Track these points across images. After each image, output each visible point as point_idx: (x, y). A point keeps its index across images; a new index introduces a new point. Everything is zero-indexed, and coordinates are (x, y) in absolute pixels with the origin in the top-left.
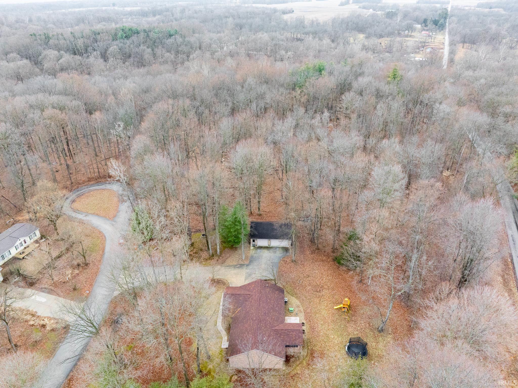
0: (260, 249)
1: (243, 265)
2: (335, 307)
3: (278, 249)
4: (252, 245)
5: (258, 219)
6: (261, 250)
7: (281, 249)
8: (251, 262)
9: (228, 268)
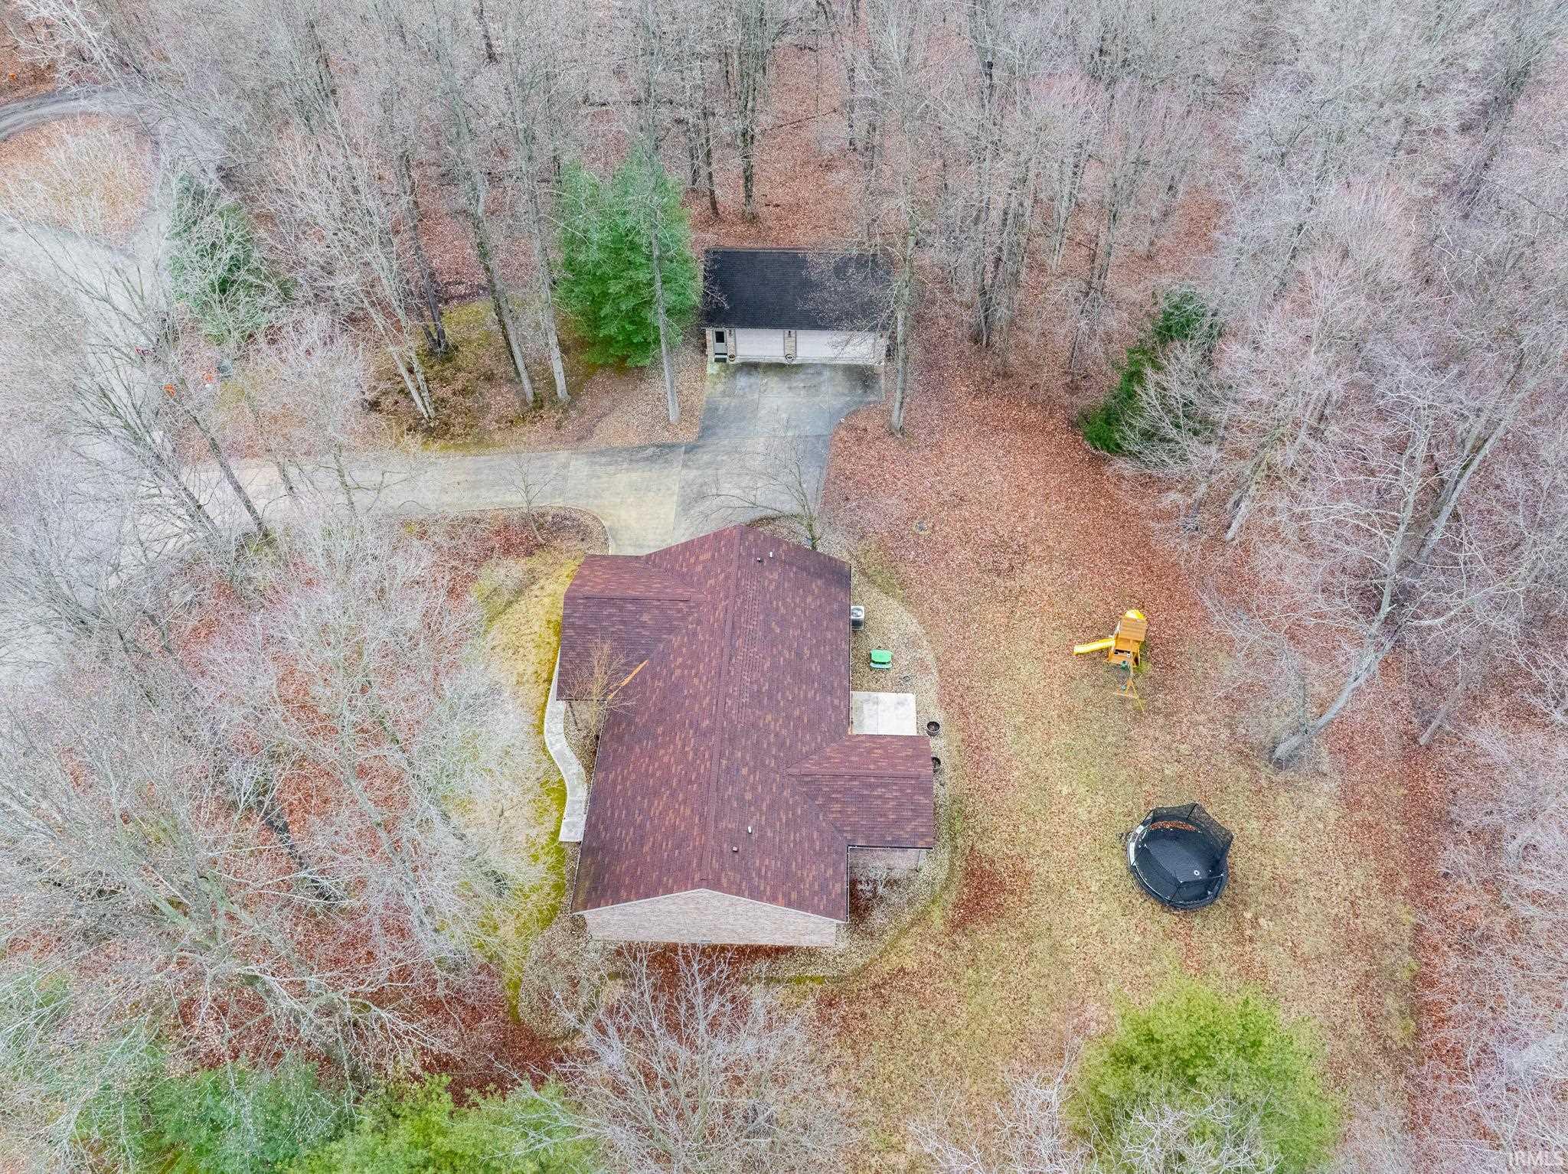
0: (749, 373)
1: (672, 447)
2: (1079, 649)
3: (827, 374)
4: (711, 357)
5: (742, 237)
6: (753, 380)
7: (840, 376)
8: (706, 431)
9: (604, 460)
